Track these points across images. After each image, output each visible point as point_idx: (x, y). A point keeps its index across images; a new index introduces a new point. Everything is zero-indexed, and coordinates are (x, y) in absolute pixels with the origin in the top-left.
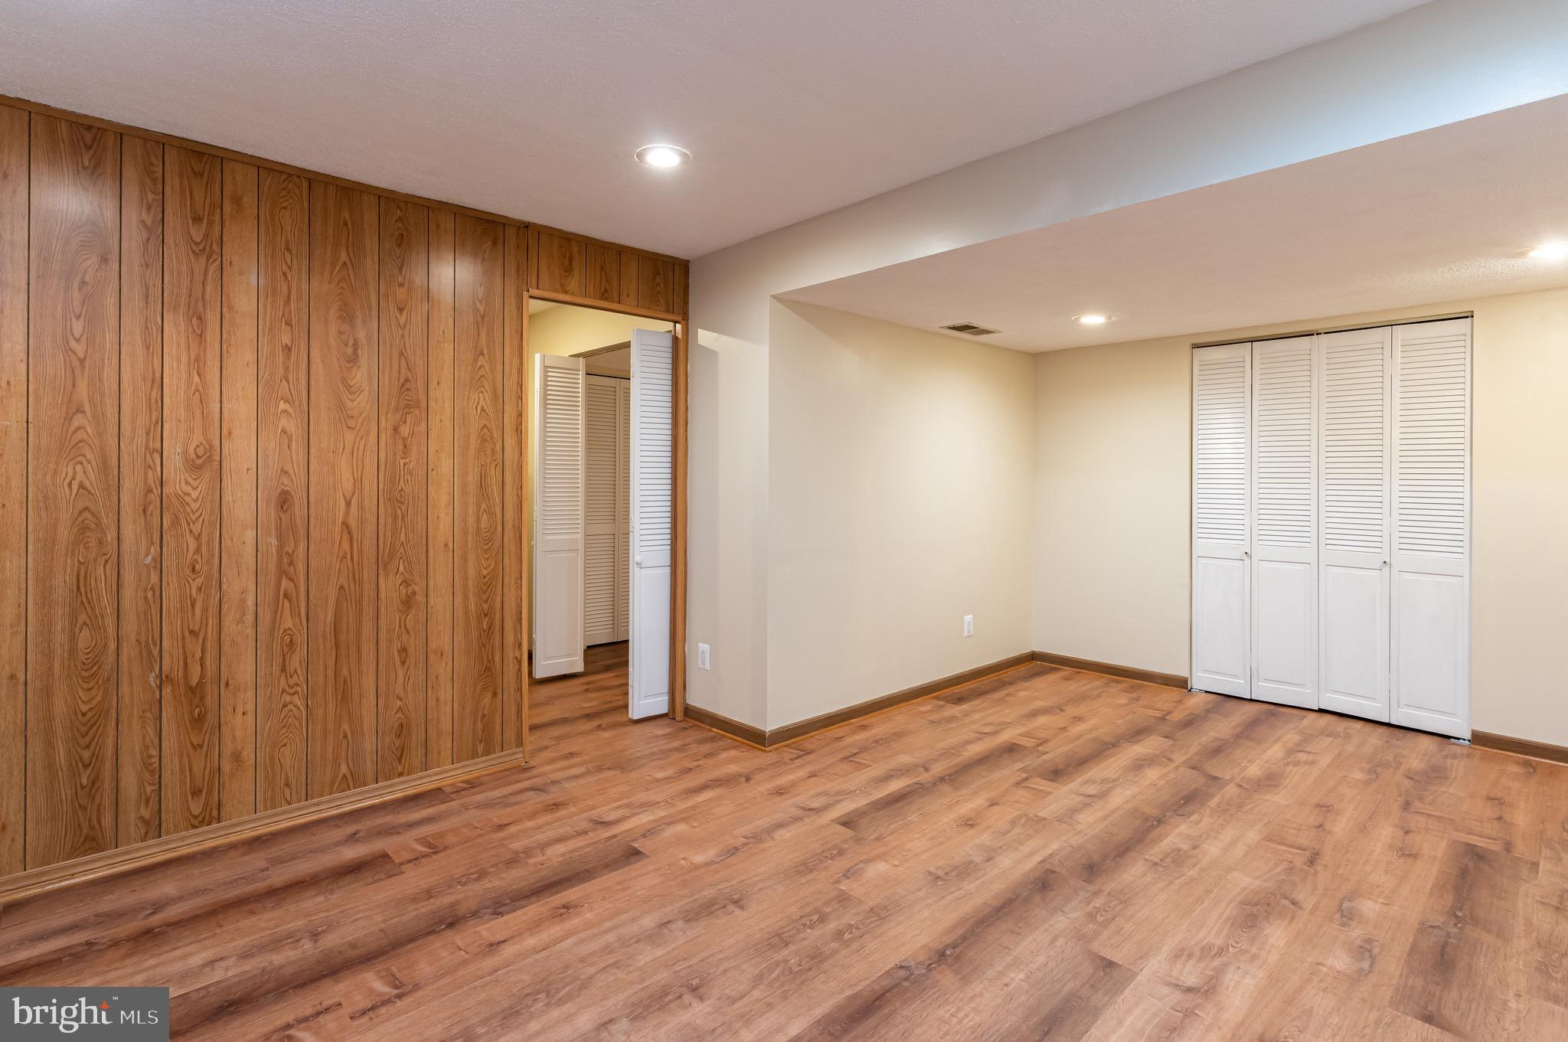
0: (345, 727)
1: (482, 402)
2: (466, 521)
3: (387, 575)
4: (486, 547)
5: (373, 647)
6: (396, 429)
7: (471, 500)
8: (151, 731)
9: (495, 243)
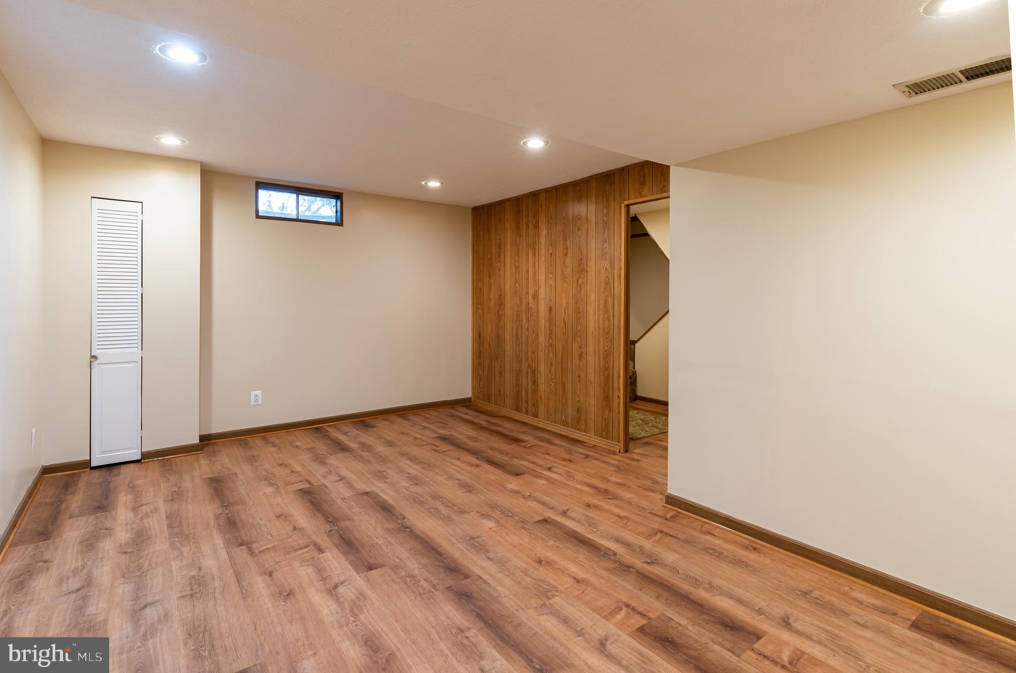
0: (564, 401)
1: (606, 265)
2: (599, 323)
3: (575, 343)
4: (607, 336)
5: (571, 371)
6: (577, 281)
7: (601, 312)
8: (526, 380)
9: (610, 185)
